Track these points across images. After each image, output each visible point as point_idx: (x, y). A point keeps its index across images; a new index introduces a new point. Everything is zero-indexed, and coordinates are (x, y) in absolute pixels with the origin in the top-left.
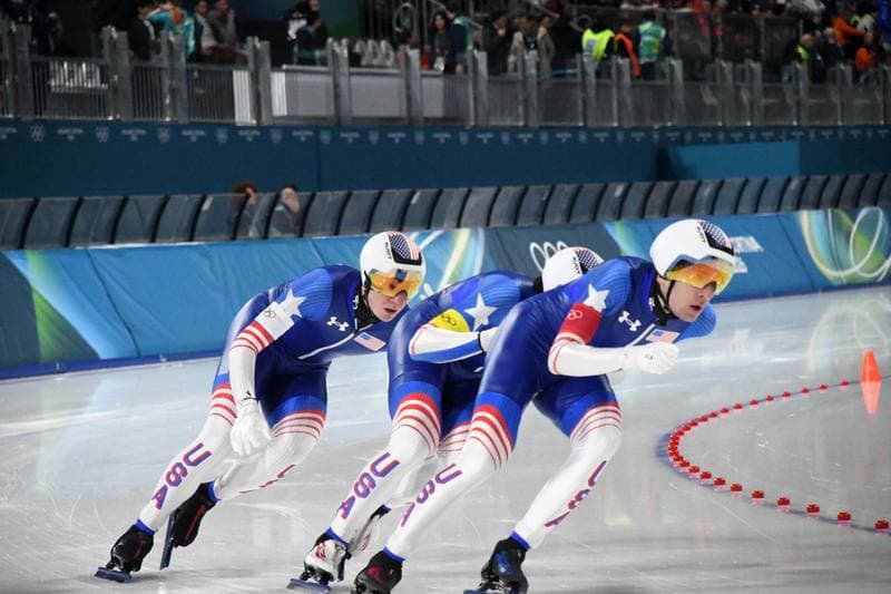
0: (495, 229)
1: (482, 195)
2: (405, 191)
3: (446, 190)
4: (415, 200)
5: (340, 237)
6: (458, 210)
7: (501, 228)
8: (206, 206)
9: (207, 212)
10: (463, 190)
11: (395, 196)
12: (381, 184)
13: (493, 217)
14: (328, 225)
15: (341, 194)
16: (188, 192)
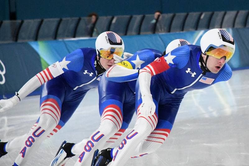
0: (237, 29)
1: (231, 15)
2: (198, 13)
3: (215, 13)
4: (202, 17)
5: (171, 33)
6: (220, 21)
7: (239, 28)
8: (114, 21)
9: (115, 24)
10: (223, 13)
11: (194, 15)
12: (188, 11)
13: (236, 24)
14: (166, 28)
15: (171, 15)
16: (106, 15)
